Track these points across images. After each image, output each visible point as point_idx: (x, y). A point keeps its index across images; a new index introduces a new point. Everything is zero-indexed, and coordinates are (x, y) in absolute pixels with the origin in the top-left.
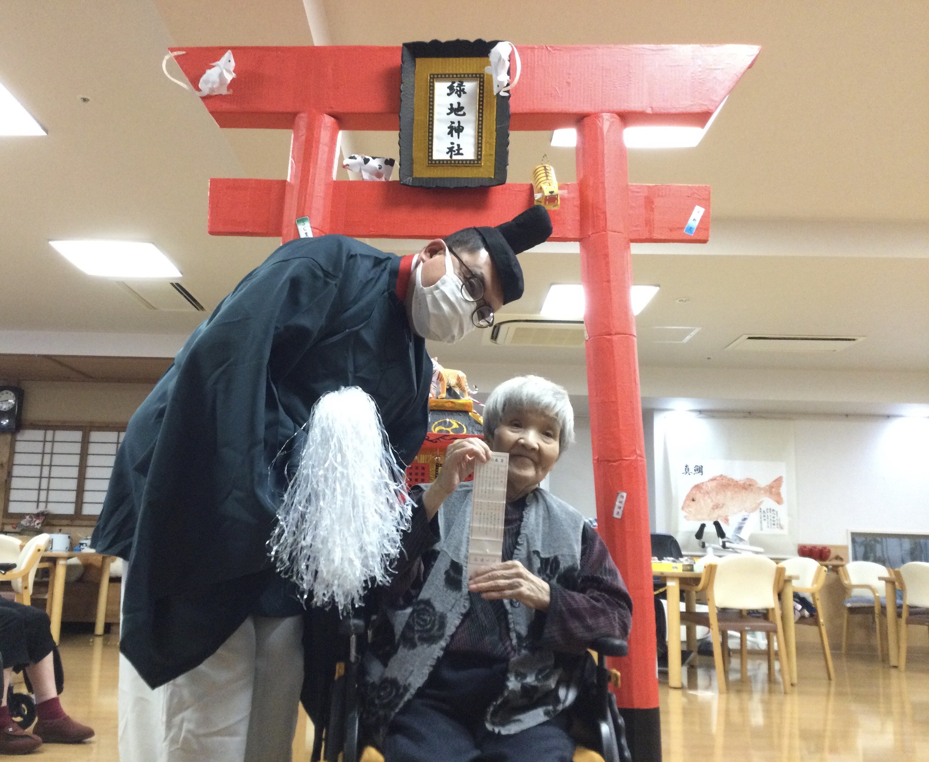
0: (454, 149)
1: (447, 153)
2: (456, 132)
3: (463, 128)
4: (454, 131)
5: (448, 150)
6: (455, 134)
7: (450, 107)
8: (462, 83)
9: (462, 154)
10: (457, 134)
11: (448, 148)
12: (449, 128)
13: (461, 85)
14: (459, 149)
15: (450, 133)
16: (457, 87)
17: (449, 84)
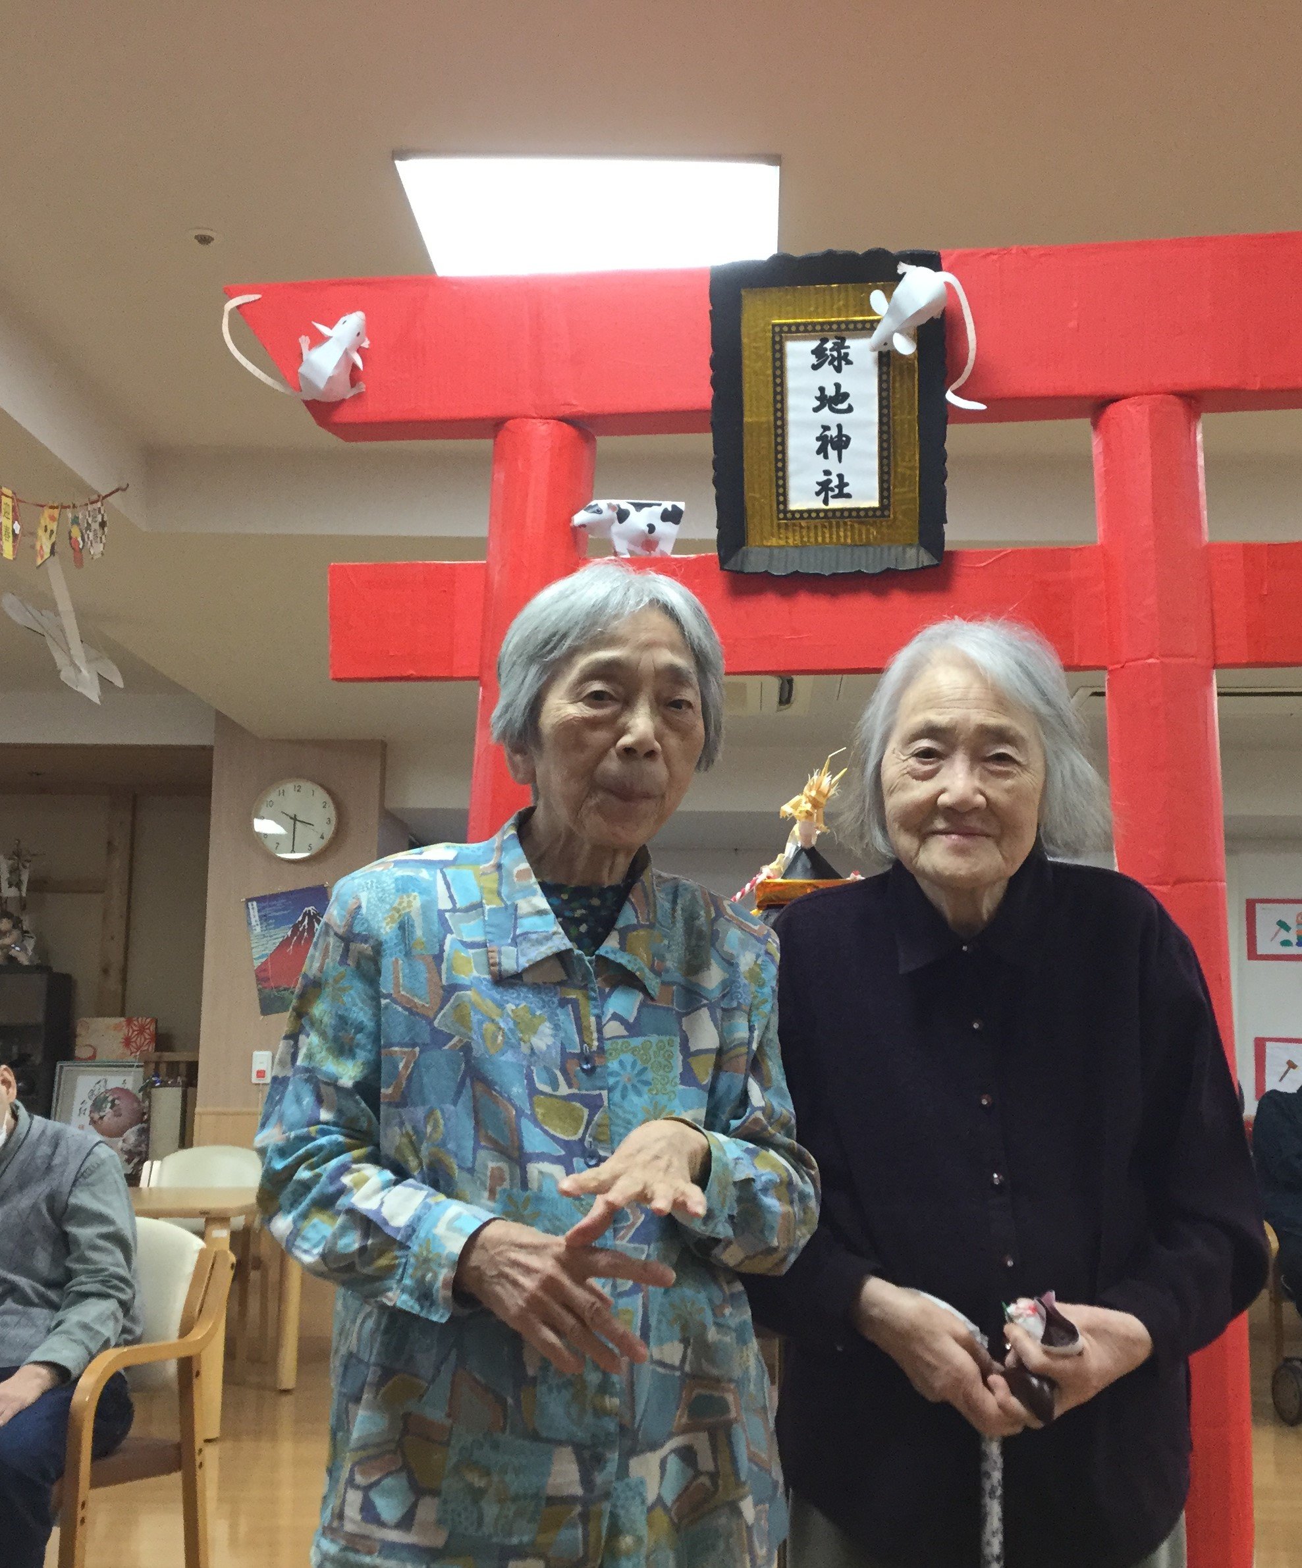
0: (832, 485)
1: (818, 494)
2: (833, 448)
3: (848, 439)
4: (829, 447)
5: (818, 488)
6: (832, 453)
7: (818, 394)
8: (843, 339)
9: (848, 496)
10: (836, 452)
11: (818, 483)
12: (818, 439)
13: (839, 346)
14: (842, 484)
15: (822, 451)
16: (831, 350)
17: (814, 344)
